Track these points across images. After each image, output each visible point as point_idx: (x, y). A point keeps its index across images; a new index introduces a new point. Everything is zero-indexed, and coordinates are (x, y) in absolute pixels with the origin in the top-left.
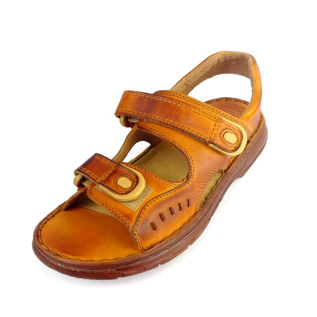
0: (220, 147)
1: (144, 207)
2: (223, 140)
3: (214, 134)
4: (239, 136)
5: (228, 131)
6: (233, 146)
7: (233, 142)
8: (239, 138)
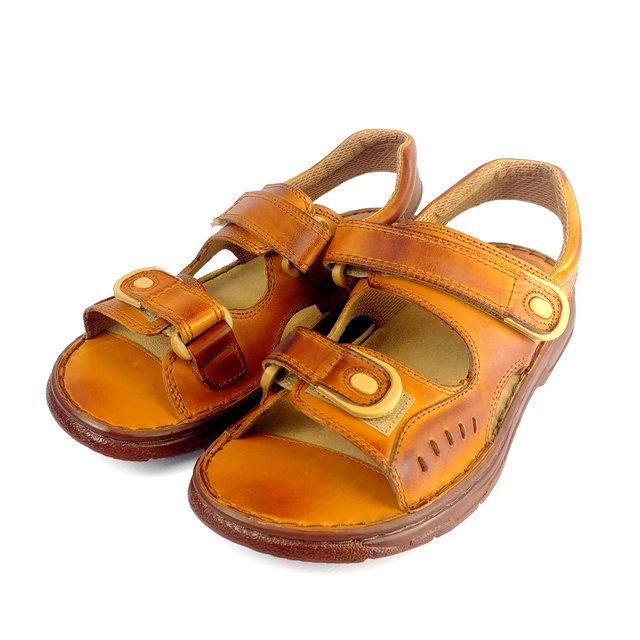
0: (524, 325)
1: (403, 429)
2: (530, 311)
3: (514, 300)
4: (556, 306)
5: (537, 295)
6: (547, 322)
7: (546, 316)
8: (556, 308)
